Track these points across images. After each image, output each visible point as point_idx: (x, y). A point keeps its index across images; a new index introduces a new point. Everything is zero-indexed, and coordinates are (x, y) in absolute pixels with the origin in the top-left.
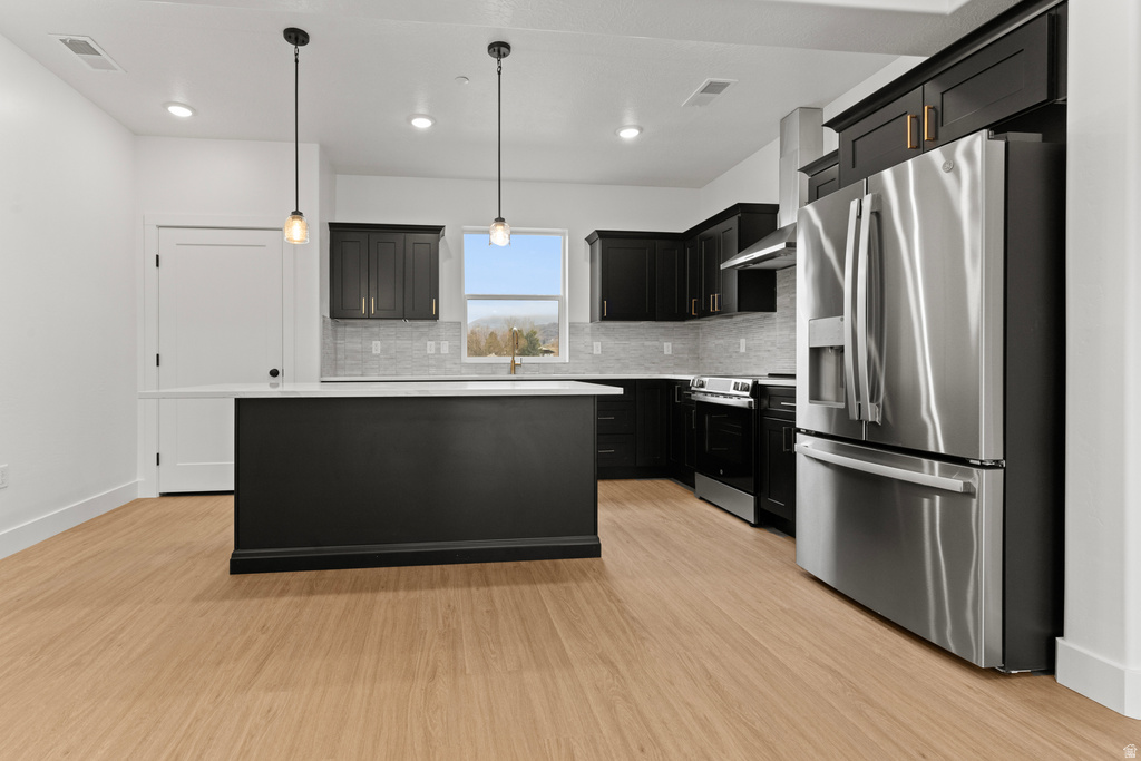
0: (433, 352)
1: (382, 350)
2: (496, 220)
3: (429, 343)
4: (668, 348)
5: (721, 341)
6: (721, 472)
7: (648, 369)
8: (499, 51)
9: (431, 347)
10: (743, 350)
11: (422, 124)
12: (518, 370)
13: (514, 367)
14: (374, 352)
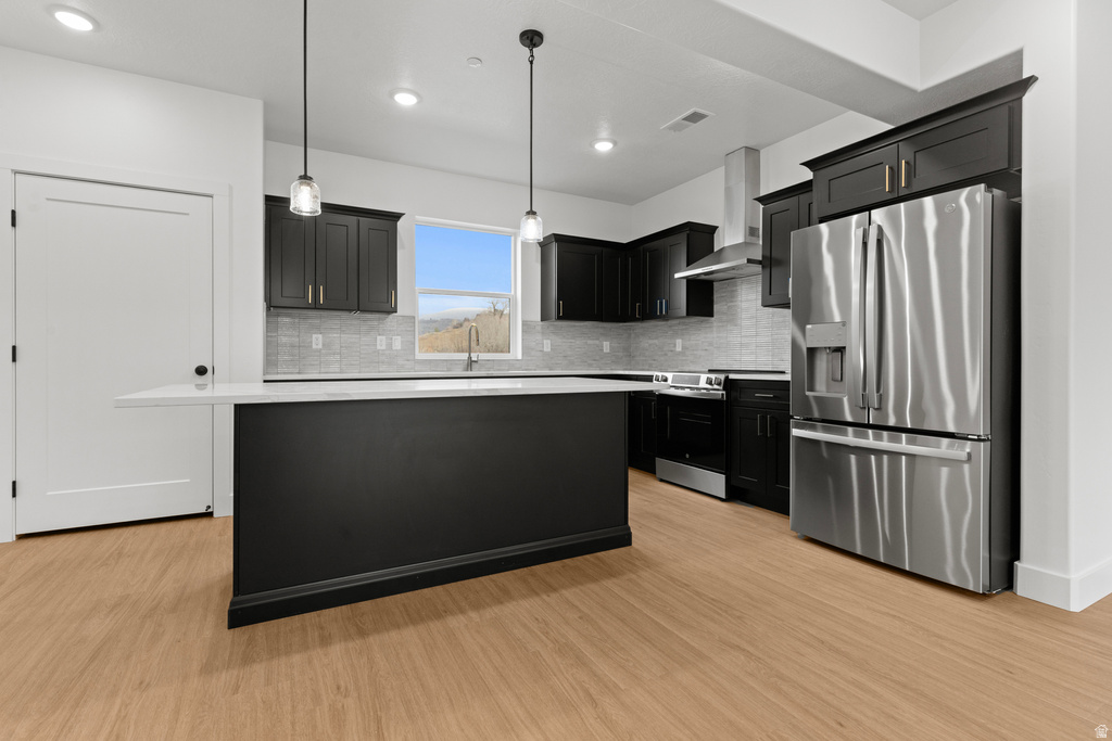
0: (384, 347)
1: (324, 345)
2: (528, 213)
3: (379, 337)
4: (606, 346)
5: (656, 341)
6: (687, 456)
7: (590, 366)
8: (532, 40)
9: (381, 342)
10: (679, 349)
11: (405, 100)
12: (474, 365)
13: (470, 363)
14: (314, 346)
